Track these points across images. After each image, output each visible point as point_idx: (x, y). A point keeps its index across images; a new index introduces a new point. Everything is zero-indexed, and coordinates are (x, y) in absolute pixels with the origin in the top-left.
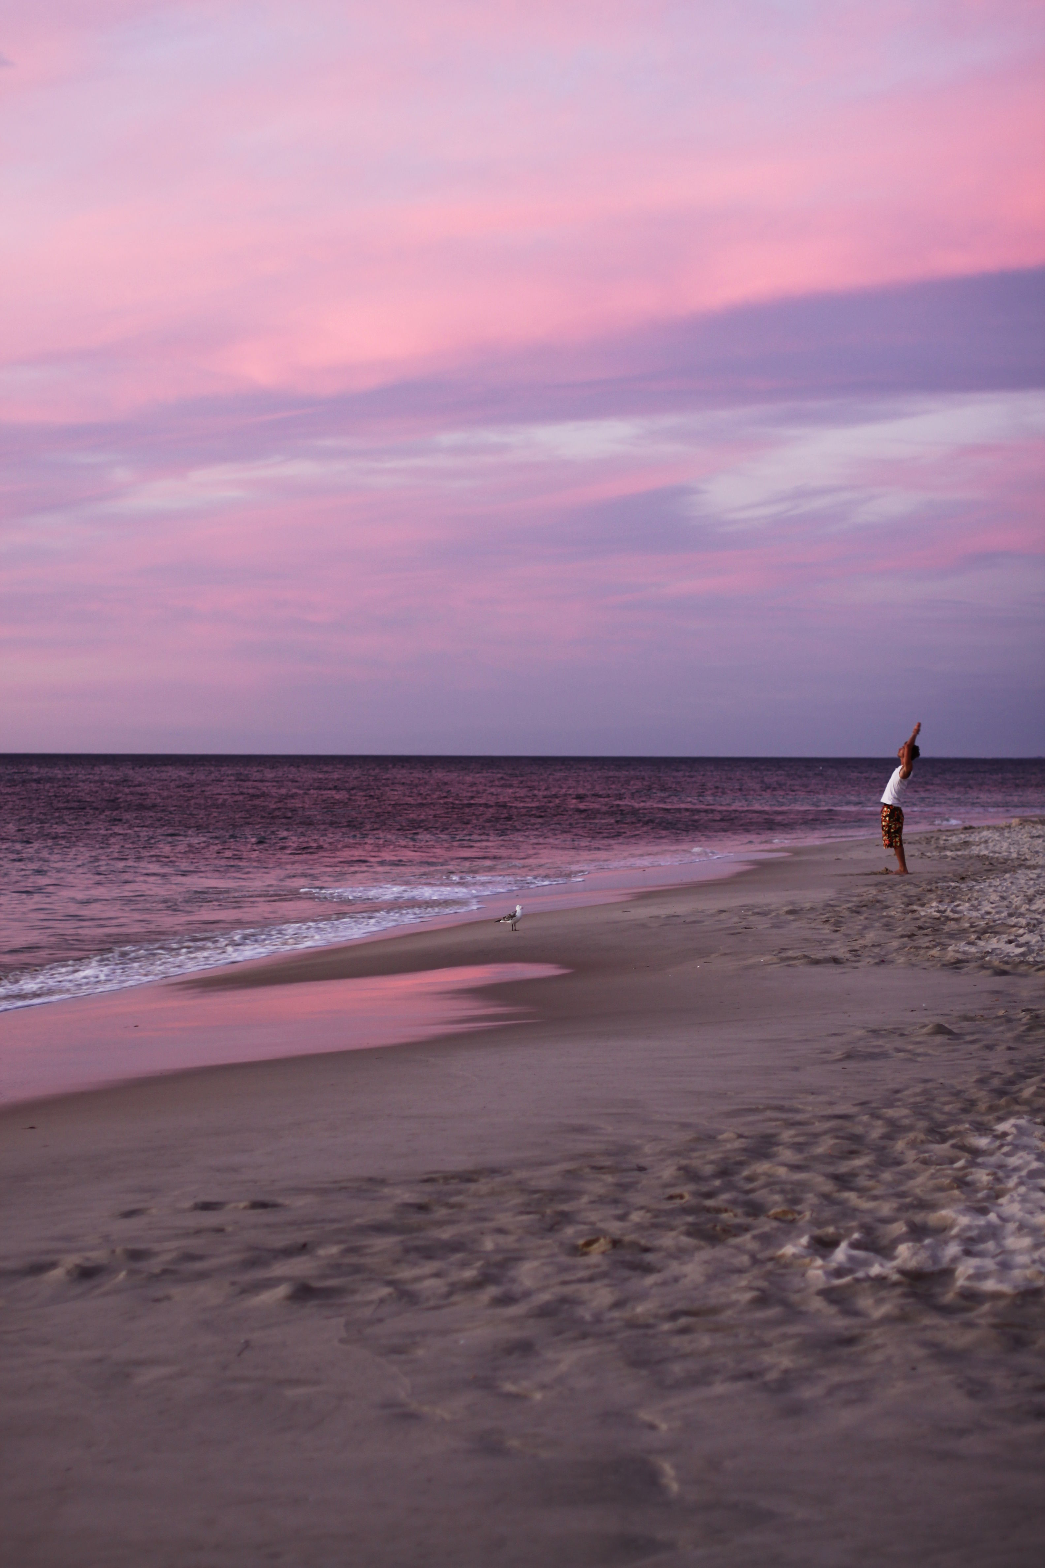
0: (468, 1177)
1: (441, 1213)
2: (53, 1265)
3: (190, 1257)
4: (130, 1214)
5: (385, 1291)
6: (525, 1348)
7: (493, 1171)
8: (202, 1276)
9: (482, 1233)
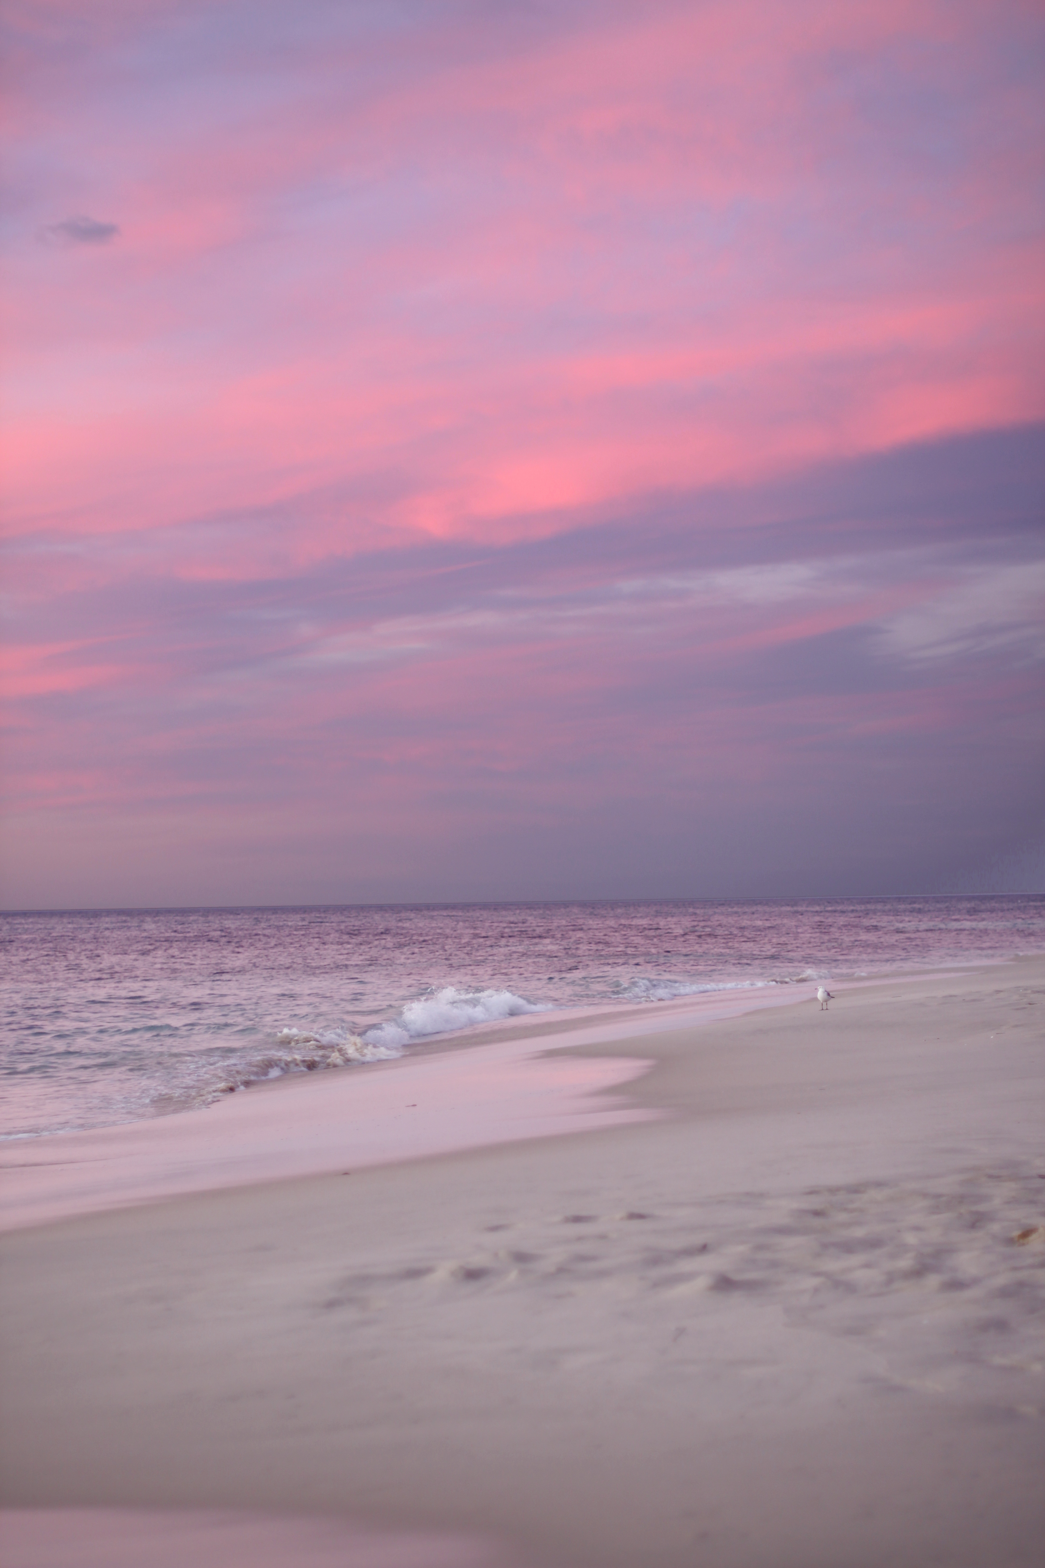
0: (856, 1189)
1: (843, 1217)
2: (428, 1271)
3: (583, 1258)
4: (495, 1229)
5: (815, 1281)
6: (1000, 1325)
7: (879, 1184)
8: (603, 1274)
9: (899, 1231)
